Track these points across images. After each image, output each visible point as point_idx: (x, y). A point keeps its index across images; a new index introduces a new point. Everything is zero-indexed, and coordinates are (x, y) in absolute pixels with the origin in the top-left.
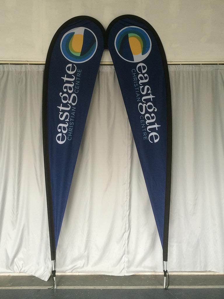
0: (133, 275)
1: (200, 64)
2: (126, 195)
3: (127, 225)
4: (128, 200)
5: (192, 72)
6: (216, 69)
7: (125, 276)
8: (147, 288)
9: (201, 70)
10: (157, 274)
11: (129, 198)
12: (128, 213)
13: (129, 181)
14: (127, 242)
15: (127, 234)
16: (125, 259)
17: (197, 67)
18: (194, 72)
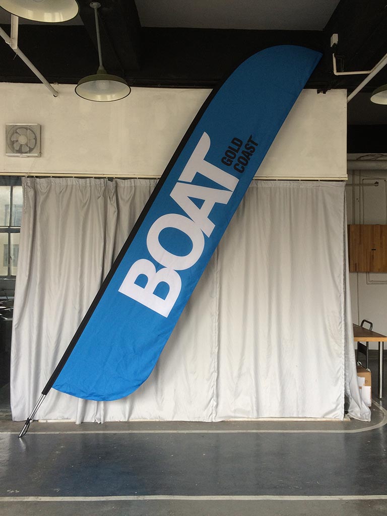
0: (222, 421)
1: (299, 180)
2: (214, 329)
3: (216, 363)
4: (217, 334)
5: (290, 188)
6: (317, 186)
7: (212, 422)
9: (301, 186)
10: (250, 420)
11: (217, 332)
12: (217, 351)
13: (218, 313)
14: (215, 383)
15: (216, 374)
16: (213, 403)
17: (295, 183)
18: (292, 189)
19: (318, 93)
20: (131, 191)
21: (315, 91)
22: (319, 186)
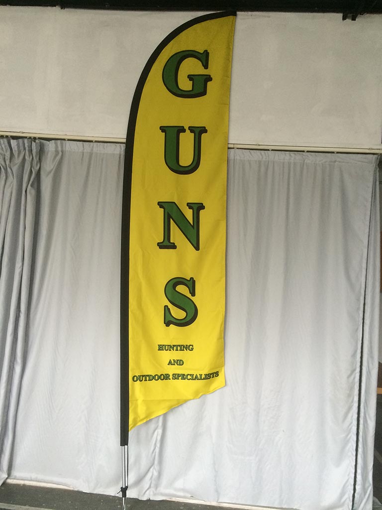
1: (303, 151)
5: (289, 164)
6: (332, 162)
9: (305, 161)
14: (158, 445)
15: (160, 432)
17: (298, 157)
18: (292, 166)
19: (344, 18)
20: (55, 157)
21: (340, 15)
22: (335, 162)
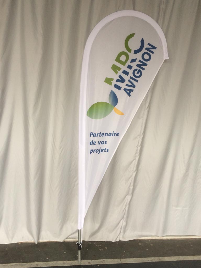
4: (137, 158)
8: (151, 262)
12: (134, 174)
16: (123, 223)
